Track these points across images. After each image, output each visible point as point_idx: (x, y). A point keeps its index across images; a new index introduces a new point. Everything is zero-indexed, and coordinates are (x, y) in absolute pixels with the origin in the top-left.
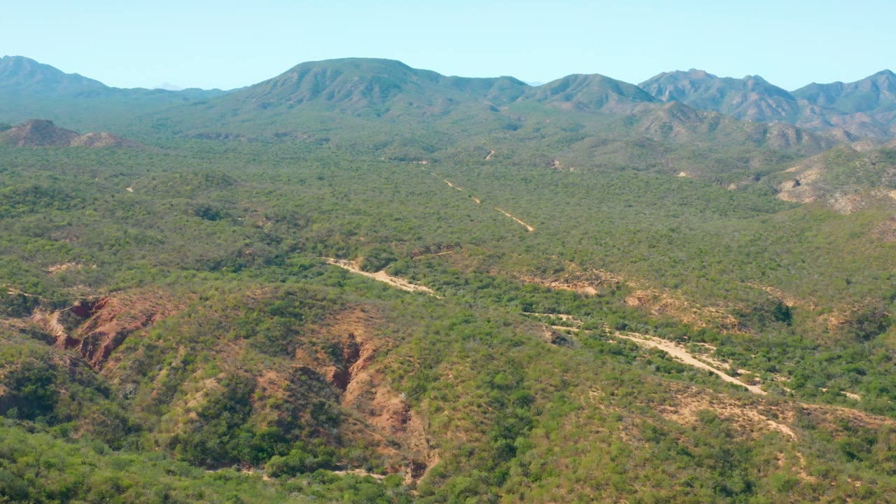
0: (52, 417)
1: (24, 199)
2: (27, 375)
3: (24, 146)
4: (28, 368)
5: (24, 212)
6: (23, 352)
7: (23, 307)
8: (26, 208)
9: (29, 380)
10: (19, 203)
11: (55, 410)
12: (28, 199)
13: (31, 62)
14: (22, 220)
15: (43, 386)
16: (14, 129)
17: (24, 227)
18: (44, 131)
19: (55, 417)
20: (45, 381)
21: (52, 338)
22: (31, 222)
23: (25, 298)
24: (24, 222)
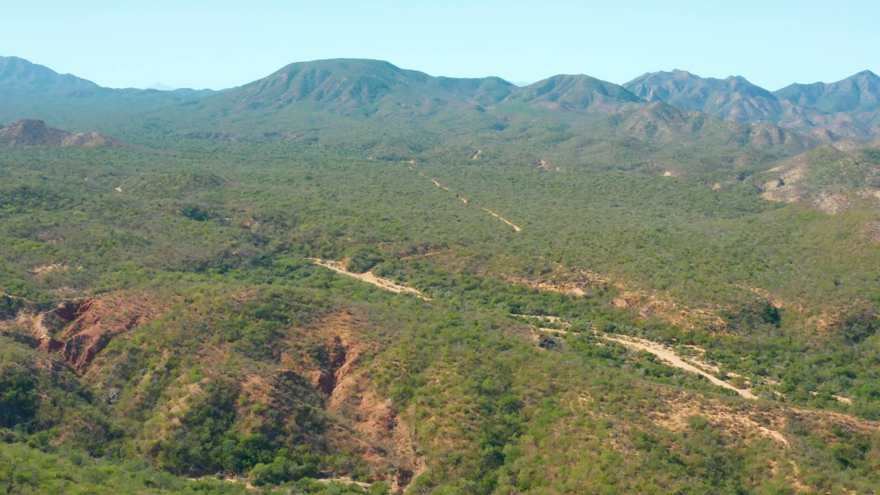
0: (33, 423)
1: (12, 199)
2: (8, 380)
3: (15, 145)
4: (9, 372)
5: (11, 213)
6: (4, 357)
7: (8, 309)
8: (13, 209)
9: (10, 384)
10: (7, 203)
11: (36, 416)
12: (15, 199)
13: (25, 62)
14: (9, 220)
15: (24, 391)
16: (5, 129)
17: (10, 228)
18: (35, 131)
19: (36, 423)
20: (27, 386)
21: (35, 341)
22: (18, 222)
23: (9, 300)
24: (11, 222)
